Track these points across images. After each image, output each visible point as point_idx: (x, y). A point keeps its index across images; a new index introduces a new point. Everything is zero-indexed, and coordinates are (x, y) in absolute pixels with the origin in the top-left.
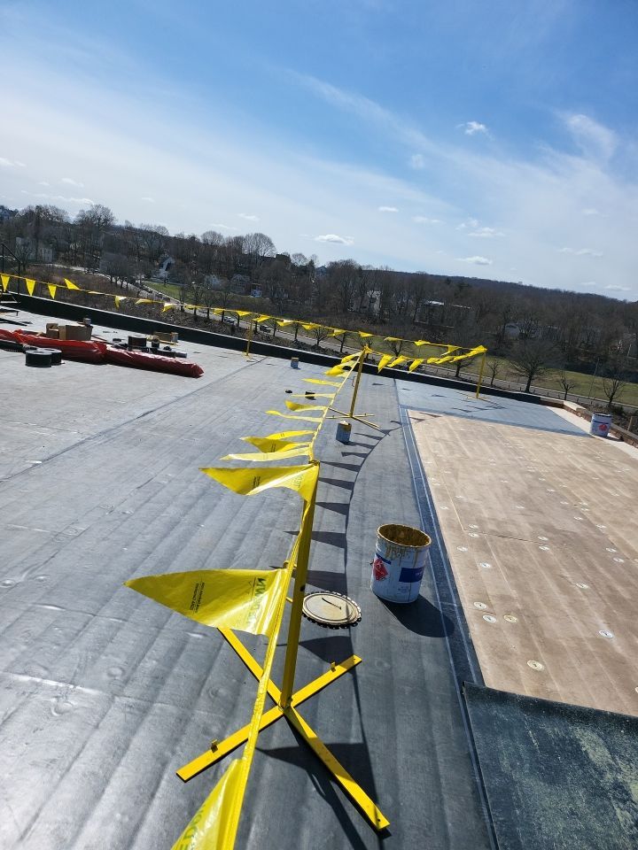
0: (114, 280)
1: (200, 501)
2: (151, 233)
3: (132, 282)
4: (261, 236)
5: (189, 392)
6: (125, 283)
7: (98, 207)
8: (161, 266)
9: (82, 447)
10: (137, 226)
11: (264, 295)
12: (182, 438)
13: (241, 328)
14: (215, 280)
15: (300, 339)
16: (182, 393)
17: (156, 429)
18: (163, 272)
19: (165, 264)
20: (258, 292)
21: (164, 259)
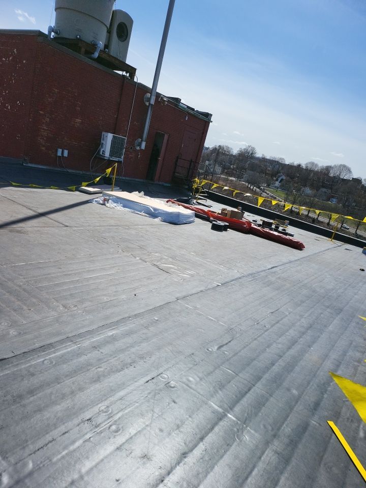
0: (249, 186)
1: (309, 331)
2: (275, 161)
3: (259, 188)
4: (344, 166)
5: (296, 258)
6: (255, 188)
7: (249, 146)
8: (277, 180)
9: (240, 280)
10: (268, 158)
11: (338, 202)
12: (295, 287)
13: (319, 221)
14: (308, 191)
15: (359, 232)
16: (293, 258)
17: (279, 278)
18: (277, 184)
19: (280, 179)
20: (334, 200)
21: (279, 177)
